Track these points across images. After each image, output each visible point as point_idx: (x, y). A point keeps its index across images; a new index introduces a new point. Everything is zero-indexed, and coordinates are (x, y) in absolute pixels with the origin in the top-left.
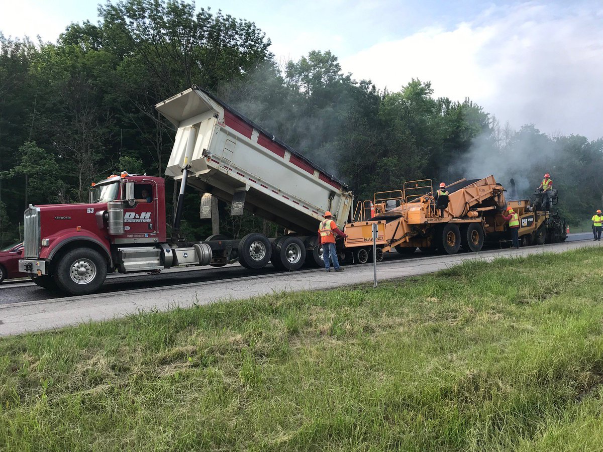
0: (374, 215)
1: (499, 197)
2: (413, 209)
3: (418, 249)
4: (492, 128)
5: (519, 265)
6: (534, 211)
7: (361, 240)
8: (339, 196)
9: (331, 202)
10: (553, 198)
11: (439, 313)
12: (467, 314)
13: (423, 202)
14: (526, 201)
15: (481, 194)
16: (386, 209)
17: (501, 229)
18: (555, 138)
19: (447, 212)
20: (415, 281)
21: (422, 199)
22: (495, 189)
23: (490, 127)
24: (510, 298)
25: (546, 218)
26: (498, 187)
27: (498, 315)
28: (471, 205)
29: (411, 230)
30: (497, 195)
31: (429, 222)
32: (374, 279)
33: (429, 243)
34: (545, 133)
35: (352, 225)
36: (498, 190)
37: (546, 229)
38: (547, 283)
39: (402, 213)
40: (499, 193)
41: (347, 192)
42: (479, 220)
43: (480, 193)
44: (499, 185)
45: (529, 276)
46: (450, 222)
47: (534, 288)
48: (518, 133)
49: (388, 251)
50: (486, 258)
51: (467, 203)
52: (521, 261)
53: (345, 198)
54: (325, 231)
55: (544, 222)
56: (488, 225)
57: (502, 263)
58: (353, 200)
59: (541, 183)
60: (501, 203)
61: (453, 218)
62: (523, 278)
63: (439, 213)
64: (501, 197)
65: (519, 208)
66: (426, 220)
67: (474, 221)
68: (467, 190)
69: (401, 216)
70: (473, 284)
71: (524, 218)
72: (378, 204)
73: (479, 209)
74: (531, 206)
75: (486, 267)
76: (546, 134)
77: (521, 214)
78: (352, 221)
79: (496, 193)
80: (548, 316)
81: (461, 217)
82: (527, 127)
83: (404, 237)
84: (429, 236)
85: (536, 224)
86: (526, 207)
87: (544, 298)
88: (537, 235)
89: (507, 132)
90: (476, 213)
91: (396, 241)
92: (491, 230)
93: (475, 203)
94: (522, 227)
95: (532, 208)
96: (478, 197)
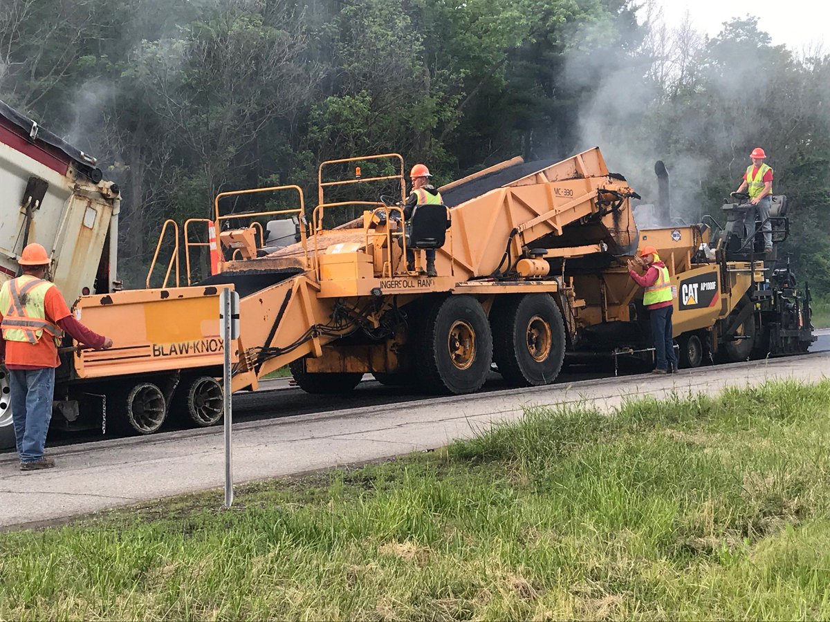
0: (220, 266)
1: (617, 215)
2: (338, 249)
3: (368, 377)
4: (646, 24)
5: (693, 421)
6: (721, 259)
7: (142, 352)
8: (63, 195)
9: (28, 217)
10: (775, 222)
11: (414, 600)
12: (507, 601)
13: (373, 226)
14: (697, 231)
15: (561, 204)
16: (264, 248)
17: (623, 314)
18: (809, 60)
19: (448, 257)
20: (367, 482)
21: (367, 217)
22: (605, 191)
23: (640, 22)
24: (656, 535)
25: (753, 282)
26: (615, 186)
27: (609, 598)
28: (529, 238)
29: (331, 317)
30: (609, 208)
31: (385, 291)
32: (224, 479)
33: (392, 358)
34: (784, 46)
35: (107, 302)
36: (614, 193)
37: (756, 314)
38: (771, 479)
39: (303, 259)
40: (617, 203)
41: (96, 183)
42: (549, 286)
43: (556, 201)
44: (620, 177)
45: (718, 457)
46: (458, 291)
47: (732, 498)
48: (714, 41)
49: (249, 388)
50: (600, 403)
51: (514, 232)
52: (703, 411)
53: (84, 203)
54: (21, 324)
55: (749, 292)
56: (582, 303)
57: (645, 416)
58: (117, 211)
59: (742, 177)
60: (624, 235)
61: (472, 278)
62: (700, 466)
63: (421, 261)
64: (624, 215)
65: (676, 250)
66: (376, 283)
67: (533, 288)
68: (516, 191)
69: (298, 271)
70: (542, 488)
71: (688, 282)
72: (236, 232)
73: (553, 253)
74: (712, 245)
75: (595, 429)
76: (788, 48)
77: (680, 268)
78: (111, 287)
79: (608, 202)
80: (766, 594)
81: (498, 276)
82: (737, 25)
83: (307, 339)
84: (392, 337)
85: (724, 301)
86: (695, 248)
87: (761, 531)
88: (730, 332)
89: (685, 38)
90: (542, 265)
91: (279, 352)
92: (594, 316)
93: (542, 232)
94: (682, 307)
95: (713, 251)
96: (552, 213)
